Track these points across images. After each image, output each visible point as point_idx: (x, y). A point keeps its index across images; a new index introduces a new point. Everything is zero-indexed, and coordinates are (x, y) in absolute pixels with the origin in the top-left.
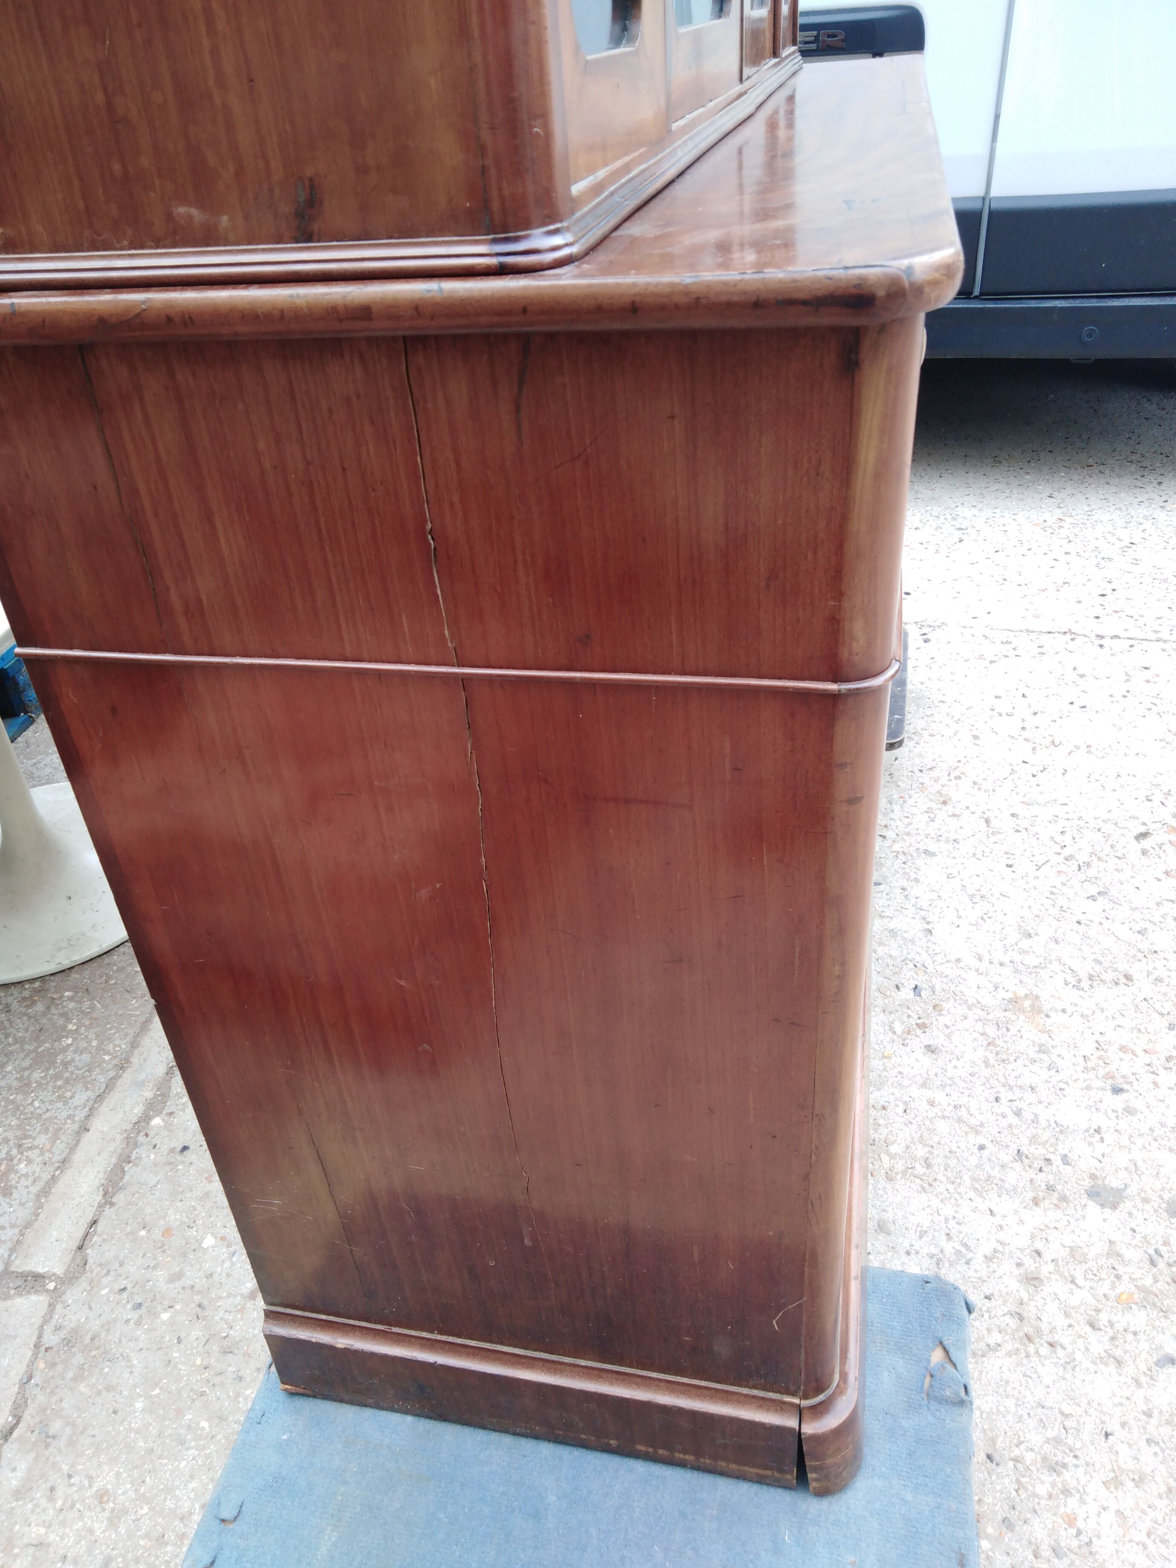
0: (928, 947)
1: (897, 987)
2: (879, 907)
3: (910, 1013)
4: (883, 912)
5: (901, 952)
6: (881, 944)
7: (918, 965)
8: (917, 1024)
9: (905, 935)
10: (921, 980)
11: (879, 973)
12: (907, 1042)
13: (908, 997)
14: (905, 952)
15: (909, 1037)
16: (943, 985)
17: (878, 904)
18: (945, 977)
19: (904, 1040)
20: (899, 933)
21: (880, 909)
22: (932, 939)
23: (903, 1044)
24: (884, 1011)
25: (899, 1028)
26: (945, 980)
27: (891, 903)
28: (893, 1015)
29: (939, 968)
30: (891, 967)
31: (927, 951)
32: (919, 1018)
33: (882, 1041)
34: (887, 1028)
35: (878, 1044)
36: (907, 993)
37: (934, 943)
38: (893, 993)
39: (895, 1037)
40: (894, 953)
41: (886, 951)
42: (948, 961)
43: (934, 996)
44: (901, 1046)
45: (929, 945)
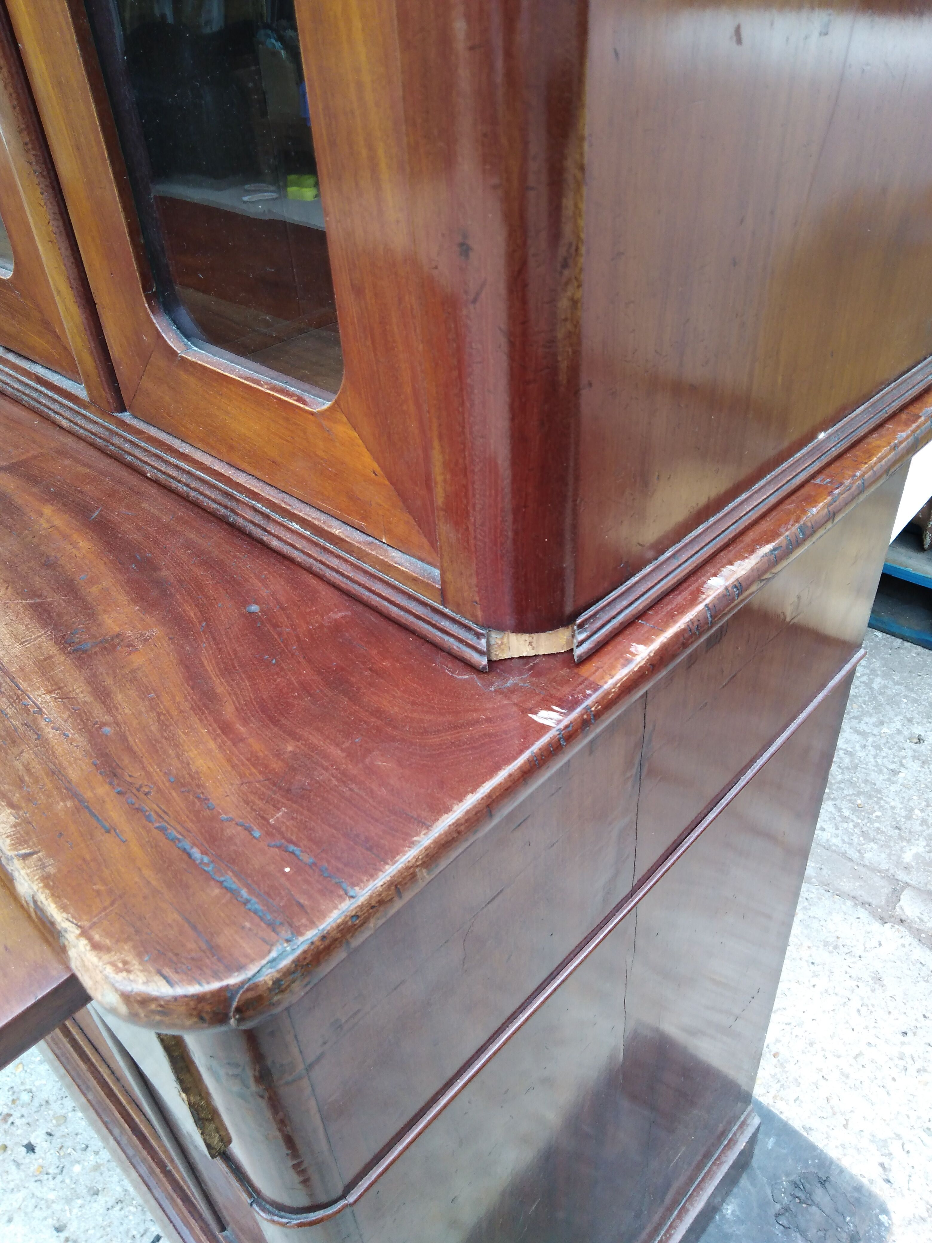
0: (48, 1207)
1: (50, 1134)
2: (129, 1211)
3: (24, 1120)
4: (122, 1209)
5: (71, 1178)
6: (97, 1168)
7: (46, 1177)
8: (11, 1115)
9: (80, 1202)
10: (33, 1162)
11: (77, 1134)
12: (10, 1093)
13: (34, 1134)
14: (68, 1181)
15: (11, 1098)
16: (10, 1178)
17: (134, 1214)
18: (13, 1189)
19: (14, 1093)
20: (89, 1198)
21: (126, 1209)
22: (50, 1221)
23: (12, 1088)
24: (47, 1102)
25: (25, 1097)
26: (12, 1185)
27: (122, 1229)
28: (37, 1105)
29: (24, 1192)
30: (69, 1150)
31: (47, 1201)
32: (13, 1123)
33: (32, 1074)
34: (34, 1089)
35: (32, 1069)
36: (38, 1138)
37: (45, 1218)
38: (50, 1126)
39: (23, 1088)
40: (77, 1168)
41: (86, 1164)
42: (19, 1208)
43: (12, 1158)
44: (13, 1085)
45: (49, 1212)
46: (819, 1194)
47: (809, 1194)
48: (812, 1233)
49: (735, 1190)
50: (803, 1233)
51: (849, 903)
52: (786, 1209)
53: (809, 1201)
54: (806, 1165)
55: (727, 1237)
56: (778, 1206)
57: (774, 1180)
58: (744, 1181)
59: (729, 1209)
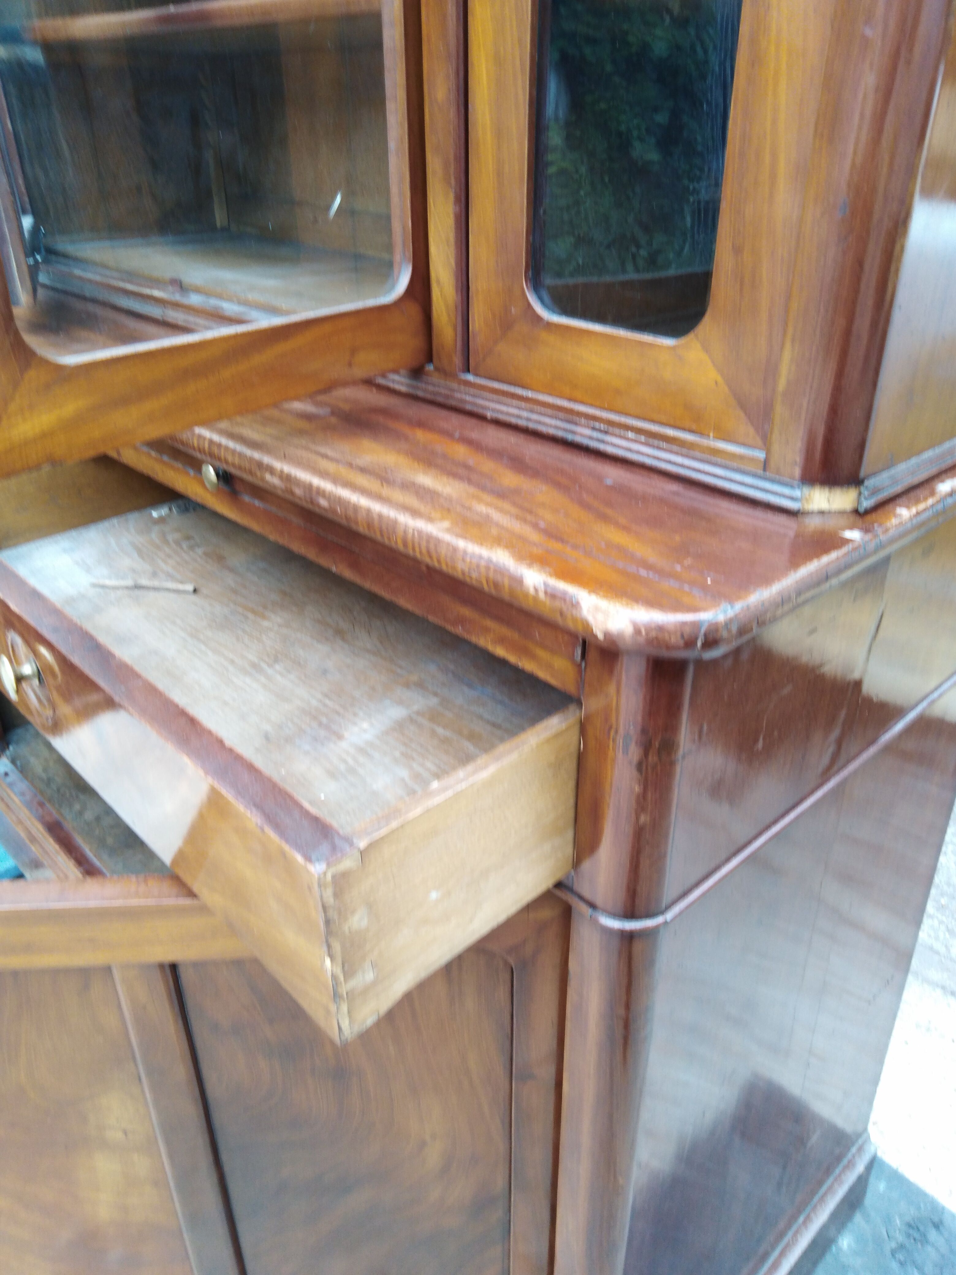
46: (933, 1235)
47: (924, 1236)
48: (929, 1268)
49: (850, 1225)
50: (920, 1269)
51: (939, 991)
52: (902, 1247)
53: (924, 1240)
54: (919, 1208)
55: (845, 1268)
56: (893, 1245)
57: (888, 1220)
58: (858, 1218)
59: (845, 1242)
